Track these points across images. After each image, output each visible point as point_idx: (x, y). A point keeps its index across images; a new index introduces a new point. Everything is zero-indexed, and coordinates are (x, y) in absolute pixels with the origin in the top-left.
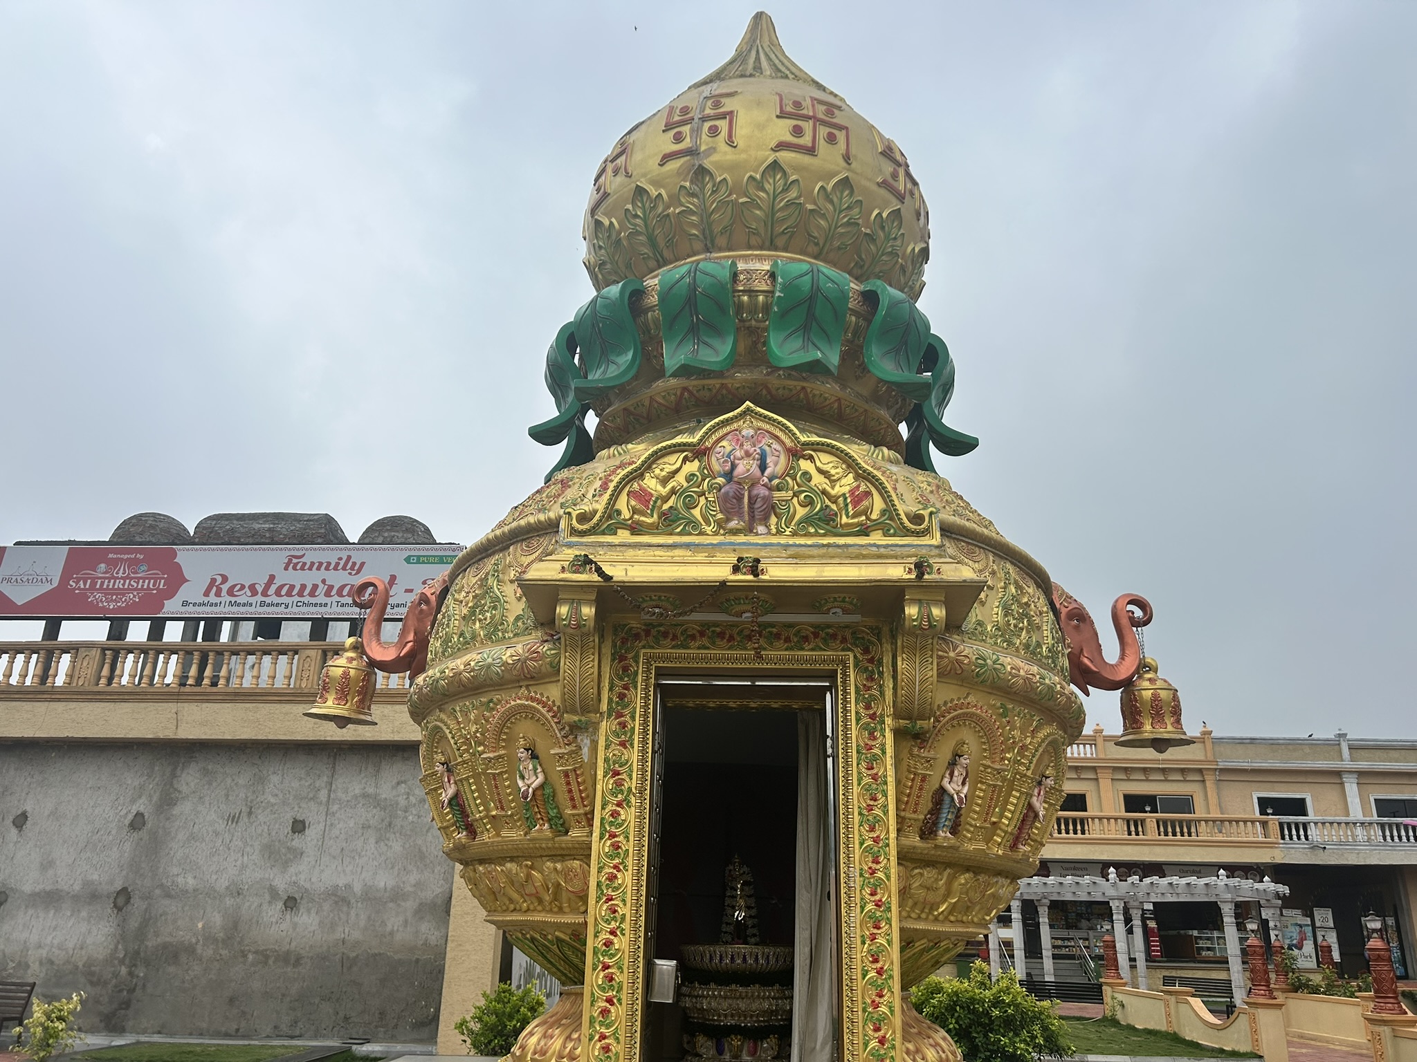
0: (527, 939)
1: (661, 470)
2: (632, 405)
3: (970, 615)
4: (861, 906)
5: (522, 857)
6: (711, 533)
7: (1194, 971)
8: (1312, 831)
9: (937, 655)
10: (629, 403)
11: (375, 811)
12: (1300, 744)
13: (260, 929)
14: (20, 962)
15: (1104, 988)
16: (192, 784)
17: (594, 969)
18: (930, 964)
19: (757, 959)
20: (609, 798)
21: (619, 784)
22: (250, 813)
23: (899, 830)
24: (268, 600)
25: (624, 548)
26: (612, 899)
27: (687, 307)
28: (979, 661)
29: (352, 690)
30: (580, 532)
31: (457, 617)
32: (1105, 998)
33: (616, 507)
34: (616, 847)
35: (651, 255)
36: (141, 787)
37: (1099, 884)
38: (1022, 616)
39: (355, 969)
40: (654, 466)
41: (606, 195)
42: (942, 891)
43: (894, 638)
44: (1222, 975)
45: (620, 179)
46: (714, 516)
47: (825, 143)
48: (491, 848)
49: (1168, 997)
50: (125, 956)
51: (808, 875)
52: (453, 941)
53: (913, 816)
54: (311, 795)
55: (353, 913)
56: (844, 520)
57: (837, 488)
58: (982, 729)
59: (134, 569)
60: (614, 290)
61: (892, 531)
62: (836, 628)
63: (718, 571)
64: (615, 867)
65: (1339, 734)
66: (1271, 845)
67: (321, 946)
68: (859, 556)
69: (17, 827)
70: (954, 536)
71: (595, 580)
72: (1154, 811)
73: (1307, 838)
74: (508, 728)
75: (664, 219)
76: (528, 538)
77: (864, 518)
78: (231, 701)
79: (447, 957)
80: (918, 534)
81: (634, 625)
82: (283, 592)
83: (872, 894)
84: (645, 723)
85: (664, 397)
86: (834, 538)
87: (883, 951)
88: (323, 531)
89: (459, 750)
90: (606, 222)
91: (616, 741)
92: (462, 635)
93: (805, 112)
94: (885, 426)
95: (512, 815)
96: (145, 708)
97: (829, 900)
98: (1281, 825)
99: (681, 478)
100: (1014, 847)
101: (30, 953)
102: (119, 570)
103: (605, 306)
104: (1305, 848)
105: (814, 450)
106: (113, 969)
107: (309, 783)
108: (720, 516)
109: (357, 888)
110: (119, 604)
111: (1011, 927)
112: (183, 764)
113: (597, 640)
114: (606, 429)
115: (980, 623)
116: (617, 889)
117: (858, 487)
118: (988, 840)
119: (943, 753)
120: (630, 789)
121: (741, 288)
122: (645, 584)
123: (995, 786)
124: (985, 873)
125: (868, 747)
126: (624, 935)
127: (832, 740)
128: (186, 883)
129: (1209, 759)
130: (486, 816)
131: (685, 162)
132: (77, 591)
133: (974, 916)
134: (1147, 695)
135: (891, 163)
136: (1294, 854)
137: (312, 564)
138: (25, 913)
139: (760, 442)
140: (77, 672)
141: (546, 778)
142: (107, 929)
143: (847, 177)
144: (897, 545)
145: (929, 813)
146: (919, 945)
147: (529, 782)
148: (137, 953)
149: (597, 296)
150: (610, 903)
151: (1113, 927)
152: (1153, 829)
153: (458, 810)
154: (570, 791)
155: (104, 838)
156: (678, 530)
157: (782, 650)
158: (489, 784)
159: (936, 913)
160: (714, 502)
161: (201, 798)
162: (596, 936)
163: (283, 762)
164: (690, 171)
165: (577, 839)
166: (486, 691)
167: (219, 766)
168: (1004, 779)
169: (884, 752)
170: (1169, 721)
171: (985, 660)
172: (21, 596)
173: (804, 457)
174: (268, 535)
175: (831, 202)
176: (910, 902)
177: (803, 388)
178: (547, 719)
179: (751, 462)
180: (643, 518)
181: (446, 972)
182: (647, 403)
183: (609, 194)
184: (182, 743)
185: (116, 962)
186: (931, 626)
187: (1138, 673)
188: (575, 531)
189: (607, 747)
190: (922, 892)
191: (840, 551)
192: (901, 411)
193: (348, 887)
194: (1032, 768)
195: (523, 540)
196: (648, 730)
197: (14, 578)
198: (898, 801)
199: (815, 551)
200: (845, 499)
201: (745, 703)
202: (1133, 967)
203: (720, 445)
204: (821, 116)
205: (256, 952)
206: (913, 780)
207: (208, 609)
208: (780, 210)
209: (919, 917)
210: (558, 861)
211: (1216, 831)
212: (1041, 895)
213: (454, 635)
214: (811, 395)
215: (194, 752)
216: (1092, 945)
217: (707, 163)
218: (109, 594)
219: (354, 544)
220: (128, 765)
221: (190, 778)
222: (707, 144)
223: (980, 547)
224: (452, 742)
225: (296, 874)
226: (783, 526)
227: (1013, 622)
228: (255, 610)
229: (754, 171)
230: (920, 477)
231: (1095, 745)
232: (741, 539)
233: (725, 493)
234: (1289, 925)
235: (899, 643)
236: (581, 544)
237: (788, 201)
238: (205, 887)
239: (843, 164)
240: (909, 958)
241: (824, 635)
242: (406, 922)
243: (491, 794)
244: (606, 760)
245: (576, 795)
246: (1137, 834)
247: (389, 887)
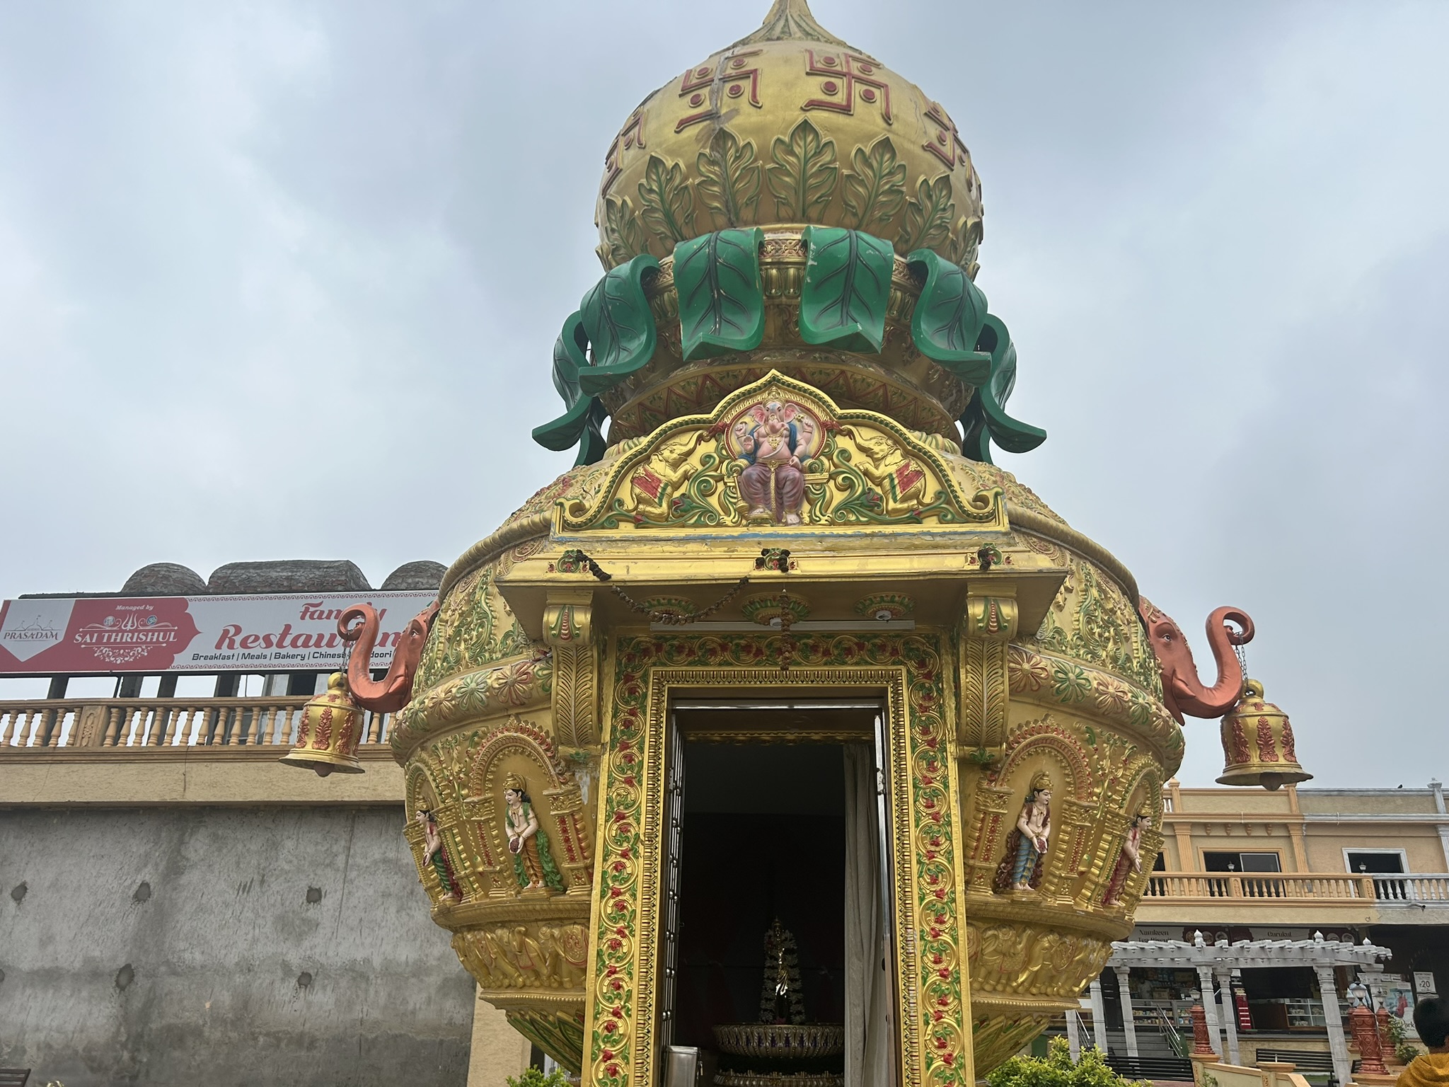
0: (526, 1020)
1: (671, 452)
2: (648, 399)
3: (1045, 620)
4: (923, 977)
5: (514, 921)
6: (730, 524)
7: (1288, 1043)
8: (1409, 887)
9: (1009, 667)
10: (644, 397)
11: (396, 877)
12: (1392, 796)
13: (271, 1009)
14: (16, 1047)
15: (1194, 1063)
16: (201, 852)
17: (593, 1060)
18: (1008, 1046)
19: (802, 1041)
20: (612, 847)
21: (624, 829)
22: (262, 882)
23: (967, 883)
24: (283, 652)
25: (624, 544)
26: (615, 972)
27: (707, 283)
28: (1060, 675)
29: (335, 732)
30: (573, 526)
31: (442, 640)
32: (1195, 1075)
33: (618, 496)
34: (620, 907)
35: (670, 234)
36: (147, 855)
37: (1185, 949)
38: (1107, 625)
39: (374, 1052)
40: (663, 447)
41: (618, 171)
42: (1021, 957)
43: (954, 646)
44: (1319, 1047)
45: (633, 151)
46: (735, 504)
47: (862, 102)
48: (478, 911)
49: (1266, 1074)
50: (127, 1040)
51: (859, 940)
52: (479, 1020)
53: (984, 864)
54: (327, 861)
55: (372, 992)
56: (891, 505)
57: (882, 467)
58: (1065, 758)
59: (142, 621)
60: (624, 269)
61: (949, 517)
62: (885, 637)
63: (738, 566)
64: (620, 932)
65: (1433, 784)
66: (1366, 905)
67: (337, 1027)
68: (911, 547)
69: (16, 900)
70: (1023, 530)
71: (590, 579)
72: (1238, 869)
73: (1404, 897)
74: (495, 766)
75: (681, 193)
76: (521, 543)
77: (915, 502)
78: (242, 760)
79: (473, 1038)
80: (981, 519)
81: (643, 639)
82: (300, 643)
83: (935, 962)
84: (656, 757)
85: (683, 388)
86: (880, 527)
87: (952, 1034)
88: (343, 578)
89: (441, 794)
90: (619, 202)
91: (621, 777)
92: (445, 659)
93: (838, 68)
94: (939, 417)
95: (501, 871)
96: (152, 770)
97: (884, 969)
98: (1376, 882)
99: (694, 463)
100: (1106, 902)
101: (27, 1036)
102: (127, 623)
103: (617, 287)
104: (1403, 907)
105: (854, 425)
106: (115, 1054)
107: (325, 848)
108: (742, 504)
109: (377, 962)
110: (126, 659)
111: (1090, 997)
112: (192, 830)
113: (595, 655)
114: (620, 429)
115: (1059, 631)
116: (622, 959)
117: (907, 466)
118: (1075, 893)
119: (1018, 786)
120: (637, 835)
121: (769, 260)
122: (651, 583)
123: (1082, 827)
124: (1072, 934)
125: (927, 780)
126: (630, 1016)
127: (883, 773)
128: (194, 959)
129: (1294, 813)
130: (473, 873)
131: (706, 127)
132: (83, 646)
133: (1059, 987)
134: (1253, 722)
135: (937, 126)
136: (1391, 914)
137: (331, 612)
138: (23, 994)
139: (789, 416)
140: (81, 732)
141: (539, 825)
142: (107, 1011)
143: (888, 138)
144: (955, 533)
145: (1004, 860)
146: (996, 1024)
147: (518, 830)
148: (141, 1036)
149: (606, 276)
150: (613, 976)
151: (1201, 995)
152: (1237, 889)
153: (443, 867)
154: (567, 840)
155: (106, 910)
156: (692, 521)
157: (820, 665)
158: (474, 835)
159: (1015, 984)
160: (735, 487)
161: (210, 866)
162: (596, 1018)
163: (298, 825)
164: (710, 136)
165: (576, 899)
166: (471, 723)
167: (230, 831)
168: (1093, 819)
169: (946, 786)
170: (1280, 752)
171: (1066, 674)
172: (23, 652)
173: (841, 433)
174: (285, 584)
175: (871, 167)
176: (983, 971)
177: (843, 372)
178: (539, 753)
179: (778, 439)
180: (649, 509)
181: (472, 1054)
182: (664, 396)
183: (621, 170)
184: (192, 807)
185: (118, 1046)
186: (1000, 628)
187: (1240, 698)
188: (568, 524)
189: (610, 785)
190: (997, 959)
191: (887, 541)
192: (956, 405)
193: (367, 961)
194: (1126, 806)
195: (516, 546)
196: (660, 764)
197: (18, 633)
198: (966, 847)
199: (857, 543)
200: (892, 480)
201: (780, 735)
202: (1224, 1039)
203: (741, 421)
204: (856, 72)
205: (268, 1034)
206: (983, 820)
207: (220, 662)
208: (812, 176)
209: (995, 989)
210: (556, 926)
211: (1306, 890)
212: (1121, 962)
213: (438, 661)
214: (851, 381)
215: (203, 817)
216: (1176, 1016)
217: (728, 127)
218: (116, 648)
219: (375, 590)
220: (134, 831)
221: (198, 845)
222: (729, 106)
223: (1055, 544)
224: (433, 785)
225: (311, 949)
226: (818, 514)
227: (1097, 630)
228: (270, 662)
229: (782, 134)
230: (980, 467)
231: (1171, 799)
232: (768, 529)
233: (747, 475)
234: (1388, 991)
235: (962, 652)
236: (575, 540)
237: (821, 166)
238: (214, 963)
239: (885, 125)
240: (984, 1039)
241: (870, 647)
242: (430, 998)
243: (477, 846)
244: (609, 801)
245: (575, 845)
246: (1221, 895)
247: (411, 961)
